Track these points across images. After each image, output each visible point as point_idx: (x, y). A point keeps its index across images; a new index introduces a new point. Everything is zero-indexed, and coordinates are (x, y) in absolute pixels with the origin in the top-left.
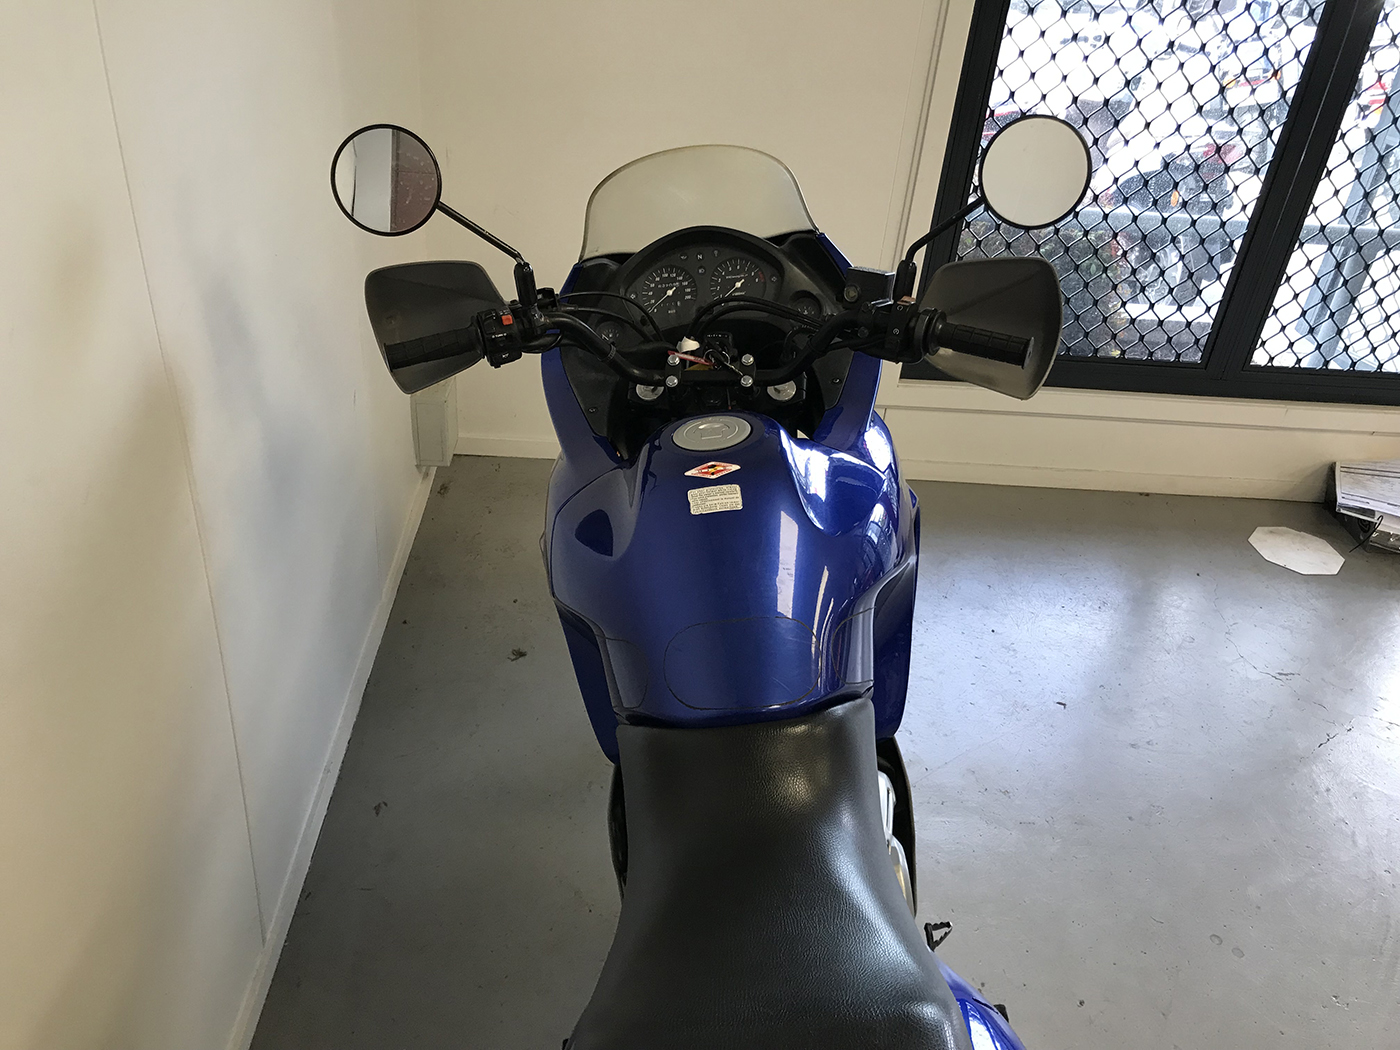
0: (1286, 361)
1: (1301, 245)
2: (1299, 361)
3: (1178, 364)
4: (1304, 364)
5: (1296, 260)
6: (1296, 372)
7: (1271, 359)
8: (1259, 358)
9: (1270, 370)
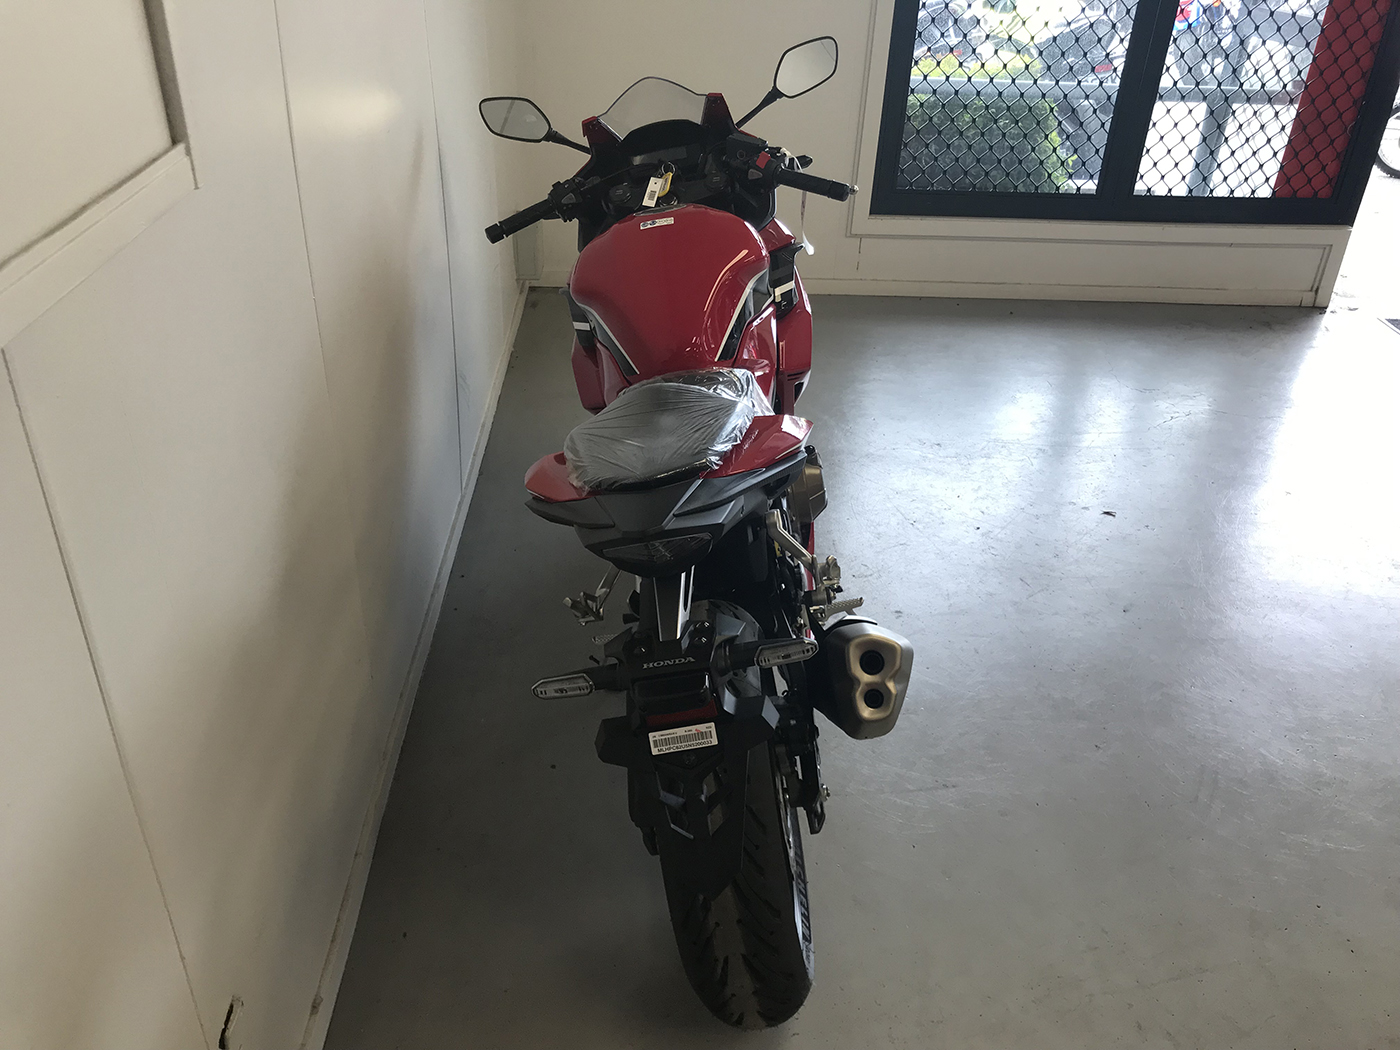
0: (1160, 191)
1: (1161, 97)
2: (1170, 190)
3: (1079, 197)
4: (1174, 194)
5: (1159, 108)
6: (1169, 200)
7: (1149, 190)
8: (1140, 187)
9: (1150, 199)
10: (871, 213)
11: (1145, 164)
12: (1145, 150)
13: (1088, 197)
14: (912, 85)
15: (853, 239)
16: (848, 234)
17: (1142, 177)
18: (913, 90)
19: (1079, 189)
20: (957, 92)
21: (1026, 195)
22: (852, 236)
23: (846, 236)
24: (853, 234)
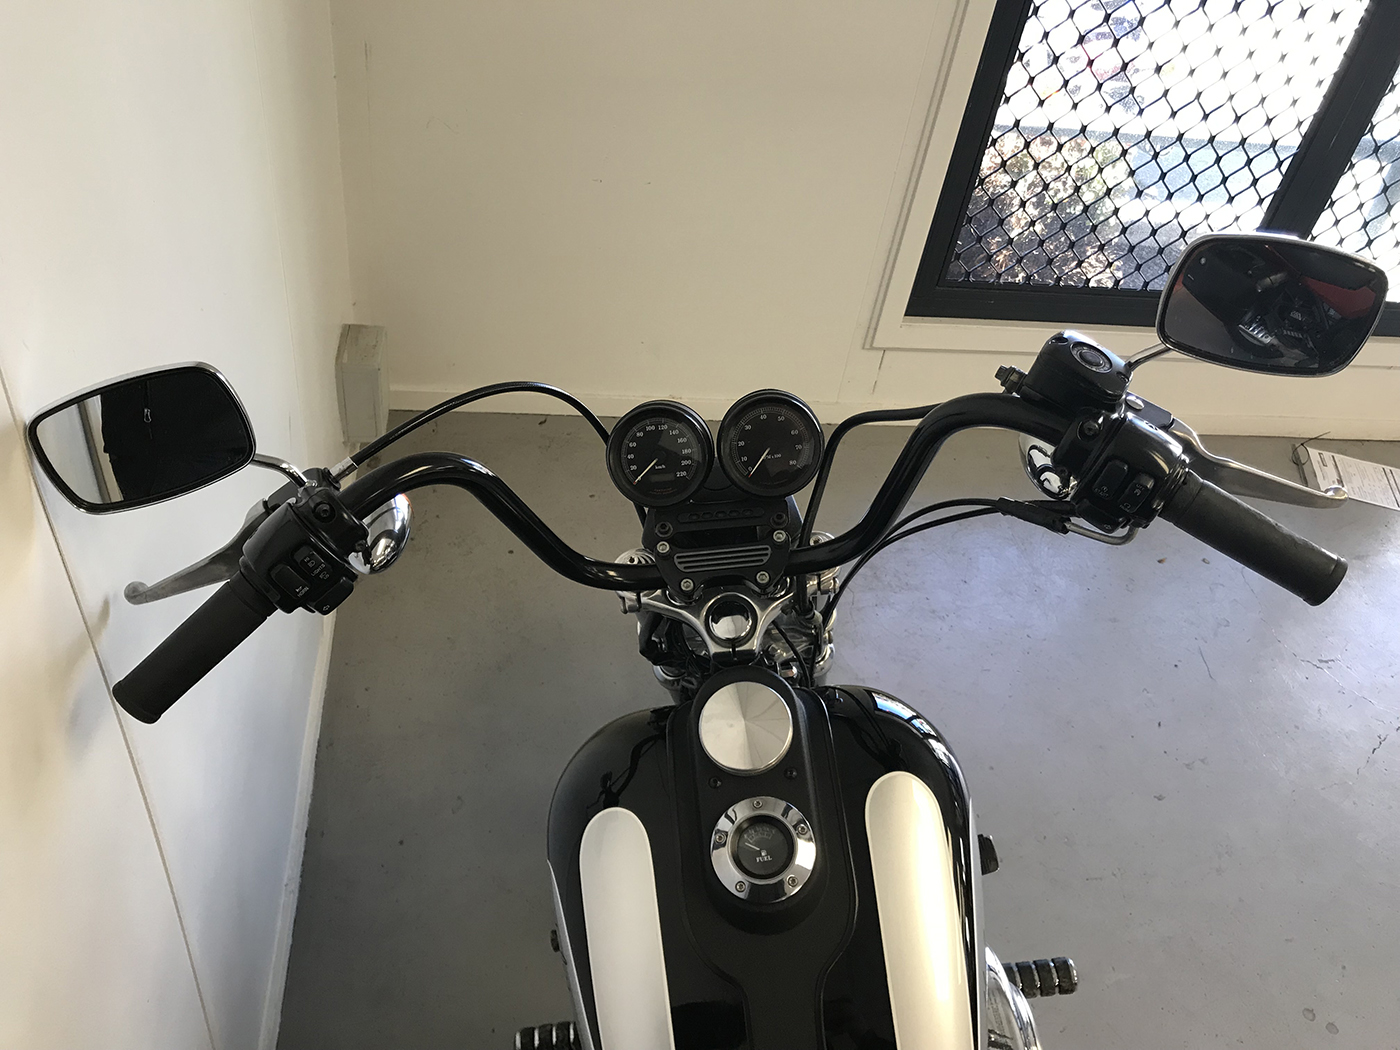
10: (906, 315)
14: (994, 134)
15: (873, 353)
16: (867, 346)
18: (994, 140)
21: (1130, 293)
22: (872, 348)
23: (863, 348)
24: (874, 345)
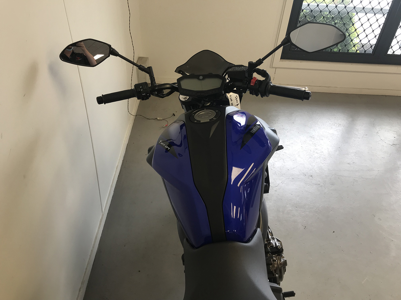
0: (398, 53)
3: (365, 54)
7: (394, 52)
8: (390, 52)
9: (394, 56)
10: (281, 59)
11: (394, 42)
12: (395, 36)
13: (369, 54)
14: (303, 8)
15: (273, 69)
16: (271, 67)
17: (392, 47)
18: (303, 10)
19: (365, 51)
20: (321, 11)
21: (344, 53)
22: (273, 67)
23: (270, 68)
24: (273, 66)
